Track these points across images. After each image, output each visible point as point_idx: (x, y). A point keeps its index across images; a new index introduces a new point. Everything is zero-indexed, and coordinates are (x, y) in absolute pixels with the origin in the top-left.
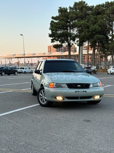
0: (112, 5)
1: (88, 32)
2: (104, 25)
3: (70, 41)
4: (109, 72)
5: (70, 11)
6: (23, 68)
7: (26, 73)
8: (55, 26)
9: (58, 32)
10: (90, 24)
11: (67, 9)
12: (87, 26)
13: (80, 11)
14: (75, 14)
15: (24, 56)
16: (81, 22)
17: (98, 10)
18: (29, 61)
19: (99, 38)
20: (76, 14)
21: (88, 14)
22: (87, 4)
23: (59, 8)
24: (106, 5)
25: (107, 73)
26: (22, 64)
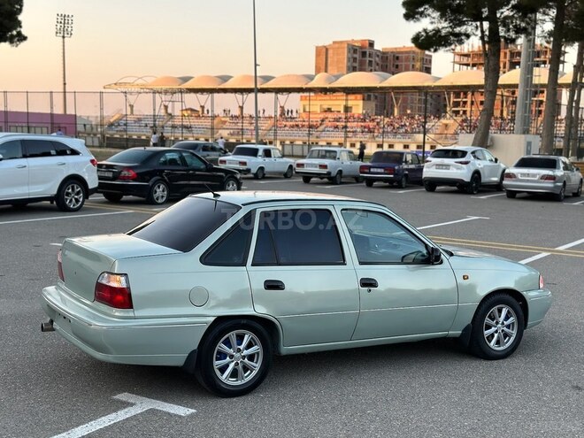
18: (241, 108)
26: (217, 117)
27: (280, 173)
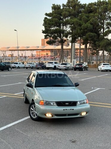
0: (104, 4)
1: (80, 30)
2: (95, 23)
3: (63, 37)
4: (100, 69)
5: (63, 8)
6: (17, 63)
7: (19, 68)
8: (48, 23)
9: (51, 28)
10: (82, 22)
11: (60, 6)
12: (79, 24)
13: (73, 9)
14: (67, 12)
15: (17, 49)
16: (73, 20)
17: (90, 8)
18: (22, 54)
19: (91, 36)
20: (69, 12)
21: (81, 12)
22: (79, 2)
23: (53, 5)
24: (98, 4)
25: (97, 70)
26: (16, 56)
27: (22, 67)
